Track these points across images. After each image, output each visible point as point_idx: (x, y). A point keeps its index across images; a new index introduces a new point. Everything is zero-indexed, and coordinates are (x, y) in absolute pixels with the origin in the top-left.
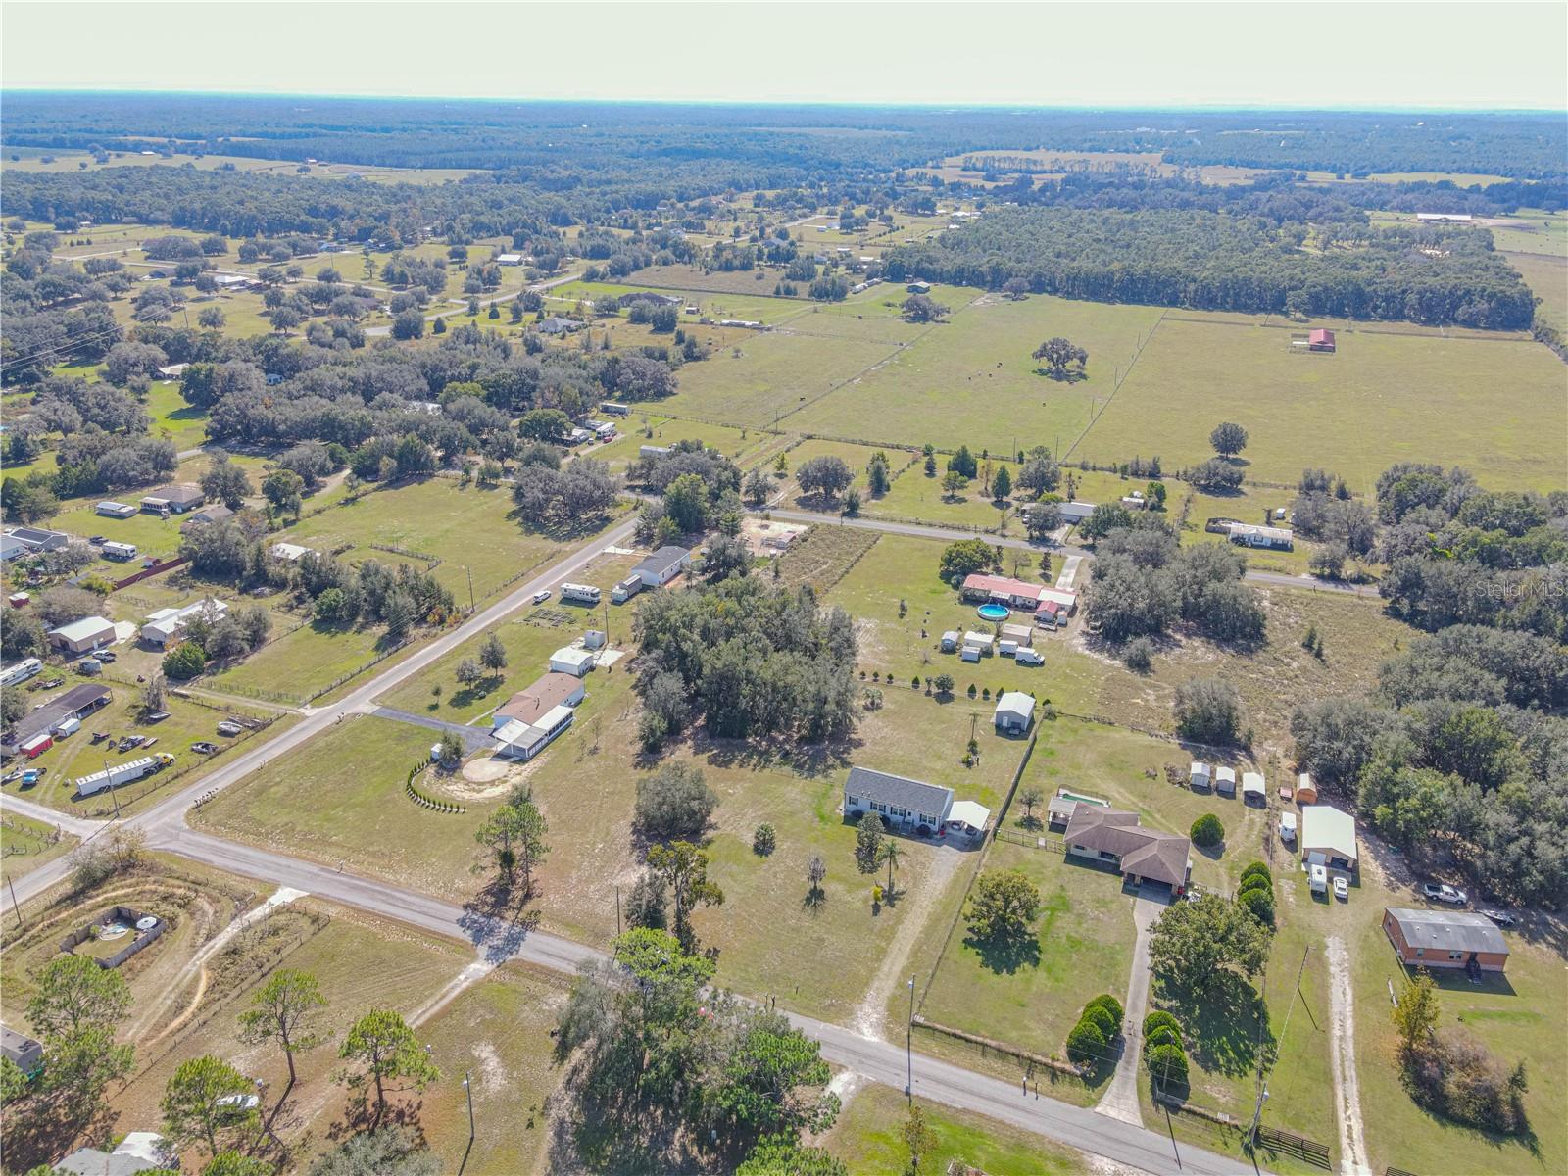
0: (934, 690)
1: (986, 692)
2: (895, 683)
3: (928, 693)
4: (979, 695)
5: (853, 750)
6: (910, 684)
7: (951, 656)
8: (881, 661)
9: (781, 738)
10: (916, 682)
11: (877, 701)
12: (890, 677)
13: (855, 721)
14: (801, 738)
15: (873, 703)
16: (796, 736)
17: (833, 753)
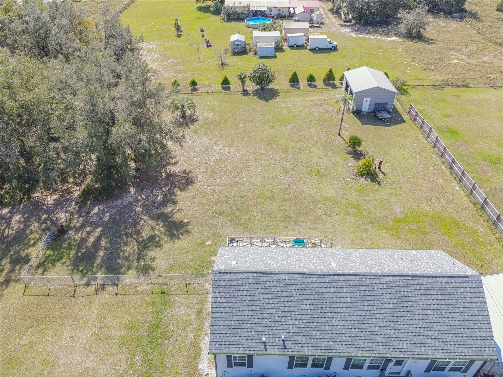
0: (251, 87)
1: (311, 79)
2: (201, 89)
3: (245, 93)
4: (303, 83)
5: (180, 195)
6: (218, 87)
7: (245, 57)
8: (174, 72)
9: (50, 200)
10: (226, 83)
11: (189, 112)
12: (194, 84)
13: (170, 144)
14: (86, 194)
15: (183, 116)
16: (77, 192)
17: (147, 210)
